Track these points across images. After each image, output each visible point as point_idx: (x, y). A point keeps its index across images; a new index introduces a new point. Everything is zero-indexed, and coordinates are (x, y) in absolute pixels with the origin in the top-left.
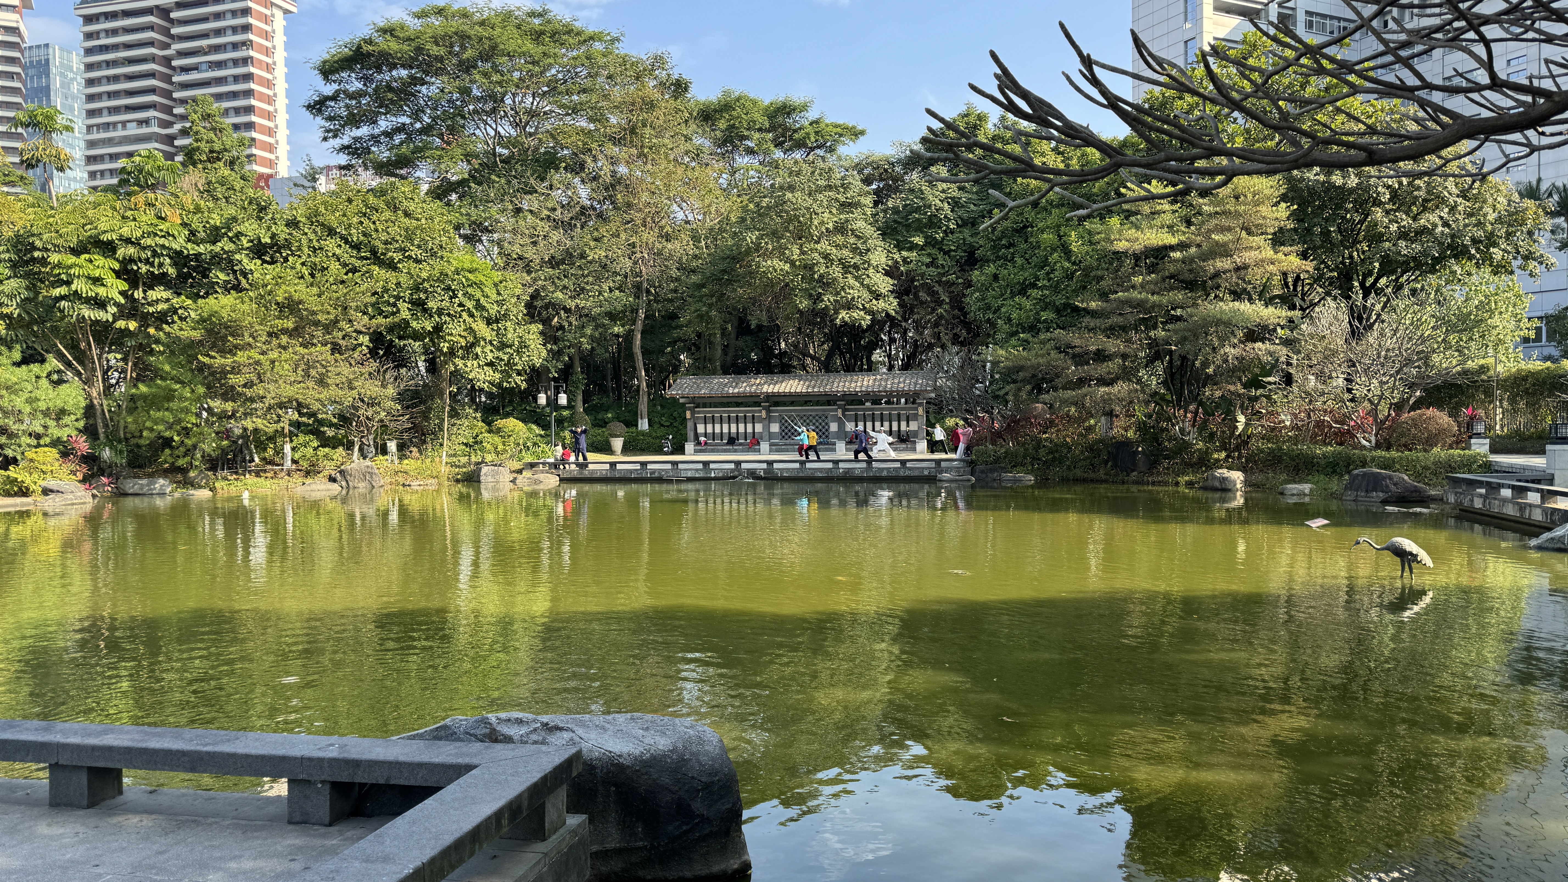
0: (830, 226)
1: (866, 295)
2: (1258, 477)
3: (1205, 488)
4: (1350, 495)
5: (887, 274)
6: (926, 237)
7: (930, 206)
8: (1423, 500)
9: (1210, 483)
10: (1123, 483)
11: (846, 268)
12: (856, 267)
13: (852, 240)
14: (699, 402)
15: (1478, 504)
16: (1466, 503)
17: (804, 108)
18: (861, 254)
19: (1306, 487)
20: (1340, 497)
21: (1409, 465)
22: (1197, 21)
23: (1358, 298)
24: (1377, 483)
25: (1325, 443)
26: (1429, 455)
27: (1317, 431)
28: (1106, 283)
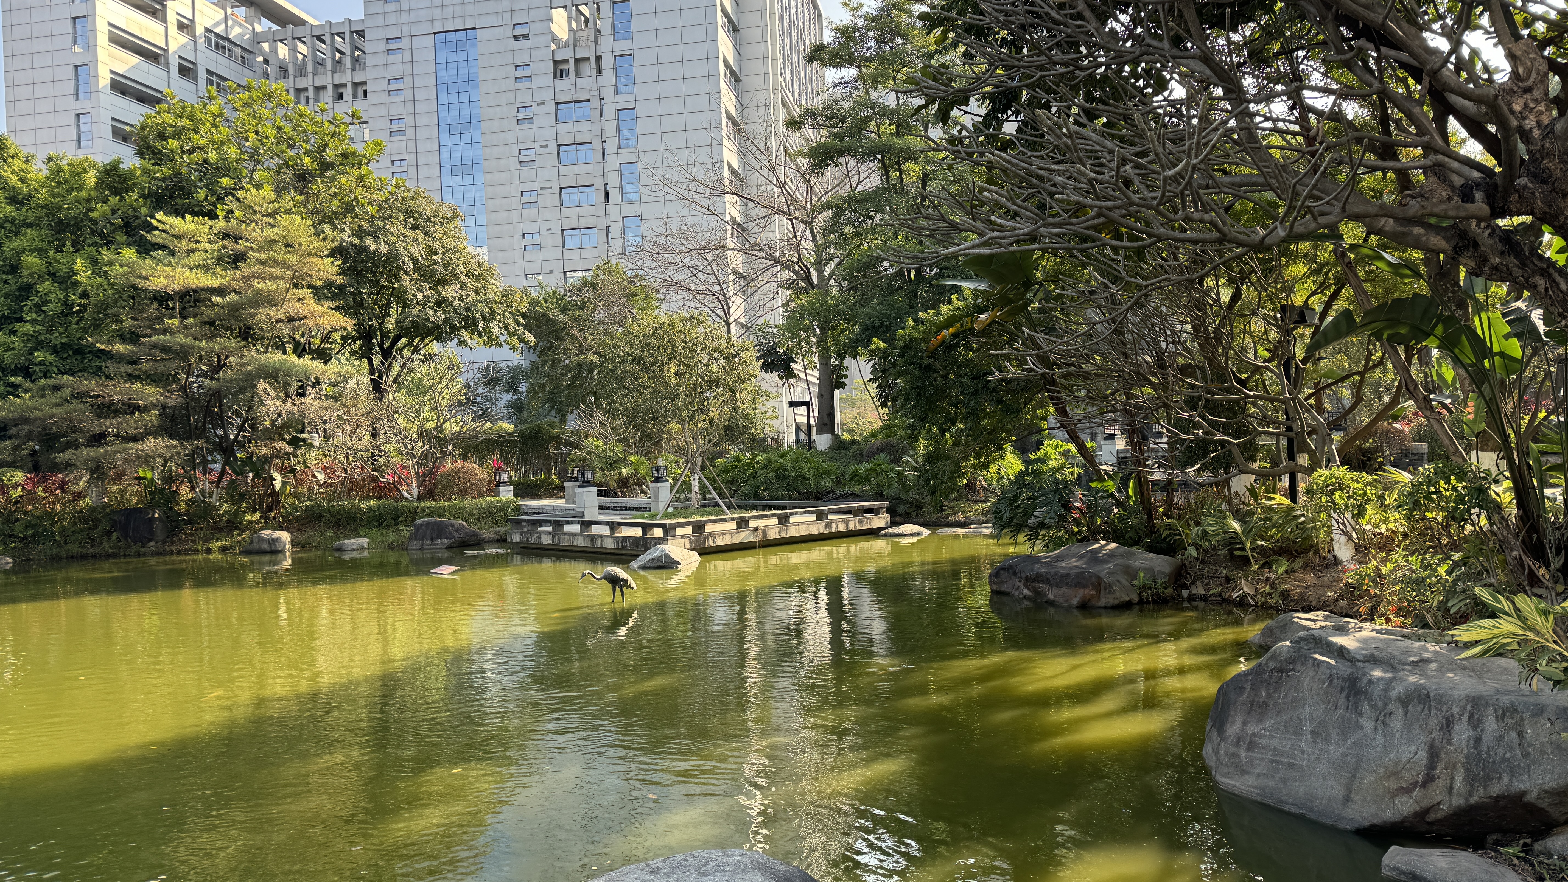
2: (303, 537)
3: (247, 552)
4: (415, 545)
8: (477, 543)
9: (255, 546)
10: (139, 555)
15: (546, 540)
16: (533, 540)
19: (364, 541)
20: (404, 548)
21: (458, 513)
22: (91, 48)
23: (377, 359)
24: (439, 531)
25: (363, 498)
26: (472, 503)
27: (352, 487)
28: (128, 323)
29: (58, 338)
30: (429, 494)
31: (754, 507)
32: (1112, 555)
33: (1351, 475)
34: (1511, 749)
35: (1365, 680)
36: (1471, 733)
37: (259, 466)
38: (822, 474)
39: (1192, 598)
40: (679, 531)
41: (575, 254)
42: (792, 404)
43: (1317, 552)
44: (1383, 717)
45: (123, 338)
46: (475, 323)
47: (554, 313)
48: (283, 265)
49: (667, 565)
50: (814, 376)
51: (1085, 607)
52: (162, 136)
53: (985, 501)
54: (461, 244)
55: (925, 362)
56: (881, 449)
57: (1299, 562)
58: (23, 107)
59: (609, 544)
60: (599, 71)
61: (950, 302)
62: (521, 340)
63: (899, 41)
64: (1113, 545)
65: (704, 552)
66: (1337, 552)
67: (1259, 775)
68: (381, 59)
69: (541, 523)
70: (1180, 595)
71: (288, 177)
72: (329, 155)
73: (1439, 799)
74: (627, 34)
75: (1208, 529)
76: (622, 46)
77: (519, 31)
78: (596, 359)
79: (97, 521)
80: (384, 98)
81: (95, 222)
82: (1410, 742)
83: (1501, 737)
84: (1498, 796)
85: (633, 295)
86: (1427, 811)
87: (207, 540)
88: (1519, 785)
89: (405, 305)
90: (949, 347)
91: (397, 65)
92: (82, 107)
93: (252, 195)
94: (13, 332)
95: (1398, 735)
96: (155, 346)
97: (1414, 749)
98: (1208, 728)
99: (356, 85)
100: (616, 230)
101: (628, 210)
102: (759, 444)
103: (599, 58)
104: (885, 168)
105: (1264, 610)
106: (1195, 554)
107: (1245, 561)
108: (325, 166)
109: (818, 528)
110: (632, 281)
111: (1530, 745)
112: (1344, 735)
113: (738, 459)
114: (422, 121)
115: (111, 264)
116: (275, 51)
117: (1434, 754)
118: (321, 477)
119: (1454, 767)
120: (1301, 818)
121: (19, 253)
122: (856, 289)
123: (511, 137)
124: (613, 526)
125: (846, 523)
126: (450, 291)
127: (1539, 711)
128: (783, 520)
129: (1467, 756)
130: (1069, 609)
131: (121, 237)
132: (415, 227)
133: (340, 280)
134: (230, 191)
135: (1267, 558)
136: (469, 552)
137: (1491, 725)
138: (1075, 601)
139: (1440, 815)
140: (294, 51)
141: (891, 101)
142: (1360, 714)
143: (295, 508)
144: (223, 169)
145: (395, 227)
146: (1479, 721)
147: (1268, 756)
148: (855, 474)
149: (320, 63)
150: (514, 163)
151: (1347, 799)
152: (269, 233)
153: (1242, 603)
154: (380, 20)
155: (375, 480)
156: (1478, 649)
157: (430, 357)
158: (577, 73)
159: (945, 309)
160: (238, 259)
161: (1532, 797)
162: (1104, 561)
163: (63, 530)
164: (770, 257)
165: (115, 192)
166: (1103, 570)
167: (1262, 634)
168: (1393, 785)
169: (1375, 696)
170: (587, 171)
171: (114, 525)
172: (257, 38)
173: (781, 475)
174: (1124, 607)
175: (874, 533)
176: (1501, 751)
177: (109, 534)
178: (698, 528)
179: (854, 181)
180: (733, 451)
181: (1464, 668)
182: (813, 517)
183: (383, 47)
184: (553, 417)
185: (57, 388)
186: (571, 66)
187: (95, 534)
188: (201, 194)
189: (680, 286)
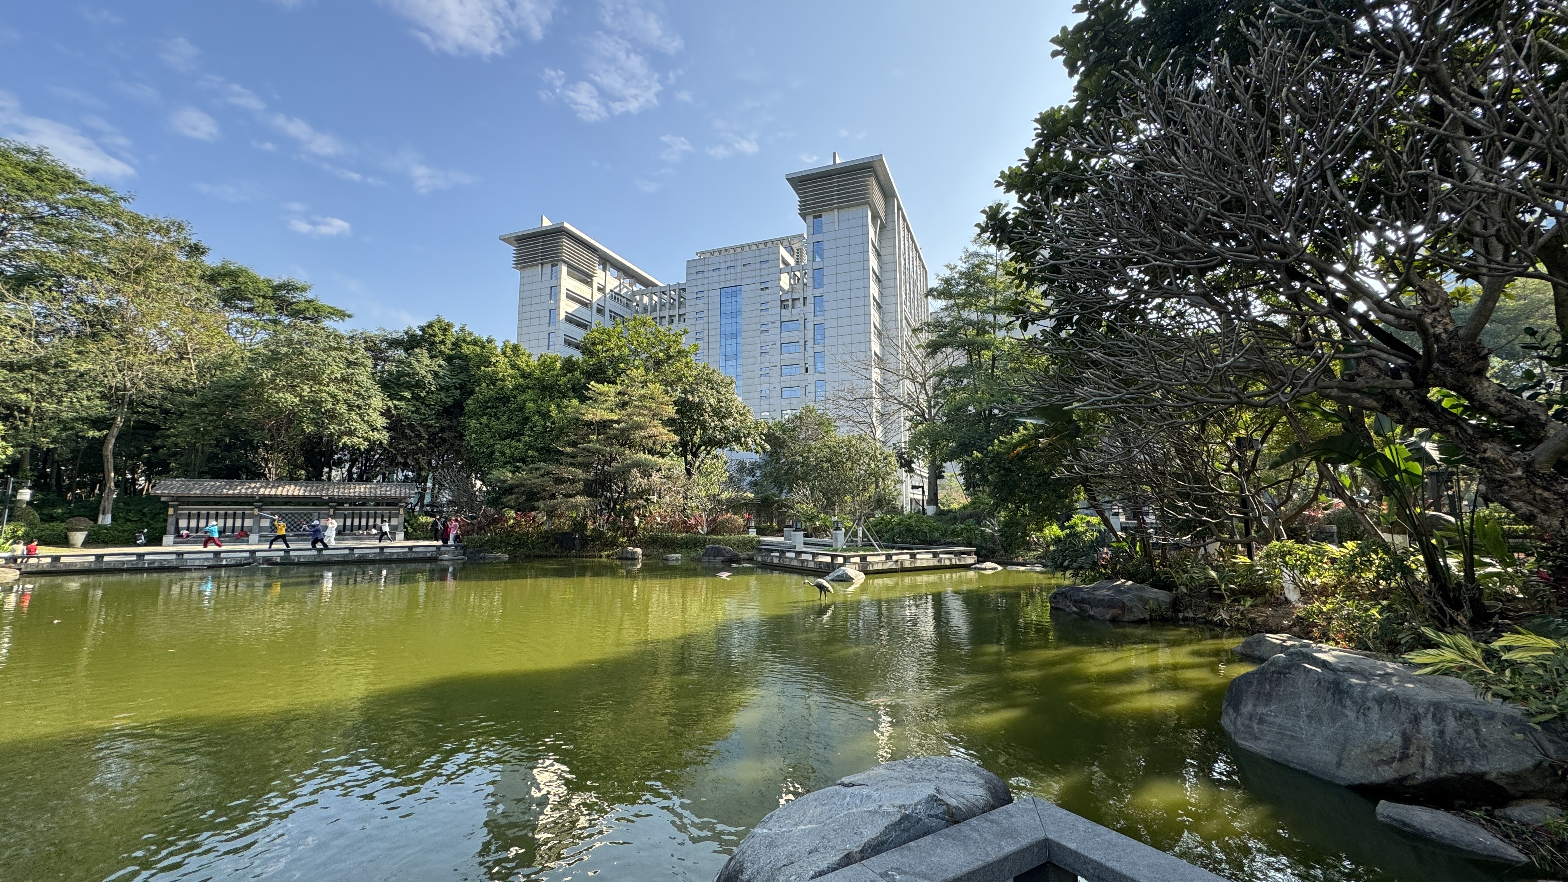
0: (339, 376)
1: (365, 427)
2: (648, 552)
3: (620, 559)
4: (706, 559)
5: (382, 414)
6: (413, 393)
7: (418, 374)
8: (738, 561)
9: (624, 555)
10: (567, 557)
11: (350, 407)
12: (359, 407)
13: (356, 388)
14: (182, 501)
15: (776, 561)
16: (769, 560)
17: (303, 289)
18: (363, 398)
19: (679, 556)
20: (699, 560)
21: (728, 542)
22: (557, 300)
23: (689, 457)
24: (718, 552)
25: (678, 532)
26: (734, 537)
27: (673, 525)
28: (573, 437)
29: (539, 444)
30: (712, 531)
31: (893, 548)
32: (1130, 588)
33: (1296, 546)
34: (1470, 741)
35: (1346, 685)
36: (1436, 727)
37: (628, 514)
38: (932, 530)
39: (1185, 619)
40: (852, 560)
41: (788, 401)
42: (914, 487)
43: (1272, 594)
44: (1363, 710)
45: (569, 445)
46: (740, 438)
47: (779, 433)
48: (650, 409)
49: (846, 580)
50: (925, 472)
51: (1114, 621)
52: (594, 344)
53: (1036, 550)
54: (734, 397)
55: (1007, 466)
56: (970, 516)
57: (1259, 600)
58: (524, 330)
59: (812, 565)
60: (804, 304)
61: (1018, 431)
62: (763, 448)
63: (978, 284)
64: (1130, 582)
65: (867, 573)
66: (1287, 595)
67: (1268, 742)
68: (694, 302)
69: (772, 551)
70: (1177, 616)
71: (650, 364)
72: (672, 352)
73: (1414, 771)
74: (821, 285)
75: (1195, 576)
76: (818, 292)
77: (763, 286)
78: (801, 459)
79: (549, 538)
80: (693, 321)
81: (560, 386)
82: (1386, 729)
83: (1460, 733)
84: (1463, 774)
85: (821, 424)
86: (1405, 778)
87: (600, 551)
88: (1479, 767)
89: (704, 429)
90: (1022, 458)
91: (701, 305)
92: (551, 329)
93: (634, 373)
94: (519, 441)
95: (1376, 723)
96: (584, 449)
97: (1390, 734)
98: (1224, 707)
99: (680, 315)
100: (810, 388)
101: (818, 377)
102: (894, 510)
103: (805, 298)
104: (969, 353)
105: (1236, 630)
106: (1185, 591)
107: (1221, 597)
108: (670, 357)
109: (933, 562)
110: (821, 416)
111: (1485, 740)
112: (1334, 721)
113: (882, 519)
114: (712, 333)
115: (567, 407)
116: (641, 299)
117: (1407, 740)
118: (659, 520)
119: (1424, 749)
120: (1305, 774)
121: (525, 402)
122: (952, 421)
123: (757, 340)
124: (814, 555)
125: (951, 560)
126: (729, 422)
127: (1491, 717)
128: (913, 556)
129: (1434, 743)
130: (1104, 621)
131: (571, 394)
132: (712, 389)
133: (676, 416)
134: (624, 371)
135: (1237, 596)
136: (734, 565)
137: (1451, 724)
138: (1108, 617)
139: (1415, 782)
140: (651, 299)
141: (974, 317)
142: (1345, 707)
143: (644, 536)
144: (622, 359)
145: (703, 389)
146: (1441, 719)
147: (1275, 729)
148: (954, 531)
149: (663, 305)
150: (757, 353)
151: (1339, 764)
152: (642, 392)
153: (1221, 624)
154: (694, 283)
155: (685, 522)
156: (1429, 669)
157: (716, 457)
158: (793, 307)
159: (1015, 435)
160: (623, 405)
161: (1493, 776)
162: (1125, 592)
163: (533, 542)
164: (900, 403)
165: (570, 371)
166: (1126, 598)
167: (1243, 646)
168: (1376, 758)
169: (1355, 695)
170: (796, 356)
171: (556, 540)
172: (634, 294)
173: (909, 529)
174: (1140, 622)
175: (967, 567)
176: (1462, 742)
177: (554, 545)
178: (863, 558)
179: (951, 360)
180: (878, 514)
181: (1420, 681)
182: (931, 556)
183: (695, 296)
184: (775, 491)
185: (537, 469)
186: (790, 303)
187: (547, 544)
188: (610, 372)
189: (848, 419)
